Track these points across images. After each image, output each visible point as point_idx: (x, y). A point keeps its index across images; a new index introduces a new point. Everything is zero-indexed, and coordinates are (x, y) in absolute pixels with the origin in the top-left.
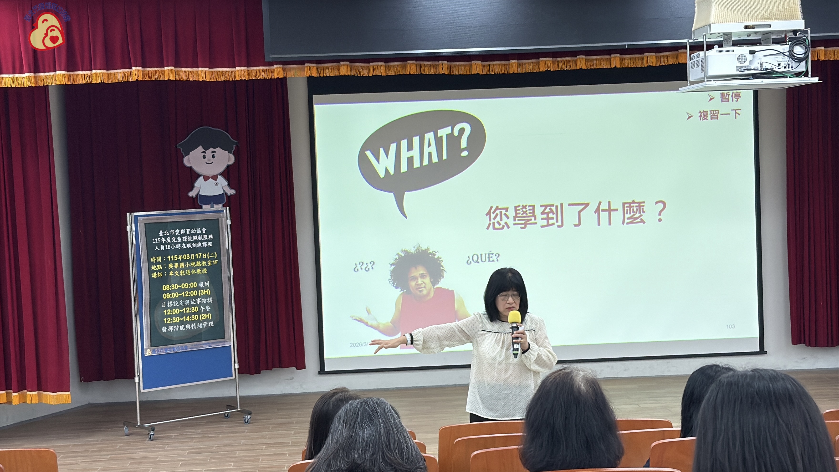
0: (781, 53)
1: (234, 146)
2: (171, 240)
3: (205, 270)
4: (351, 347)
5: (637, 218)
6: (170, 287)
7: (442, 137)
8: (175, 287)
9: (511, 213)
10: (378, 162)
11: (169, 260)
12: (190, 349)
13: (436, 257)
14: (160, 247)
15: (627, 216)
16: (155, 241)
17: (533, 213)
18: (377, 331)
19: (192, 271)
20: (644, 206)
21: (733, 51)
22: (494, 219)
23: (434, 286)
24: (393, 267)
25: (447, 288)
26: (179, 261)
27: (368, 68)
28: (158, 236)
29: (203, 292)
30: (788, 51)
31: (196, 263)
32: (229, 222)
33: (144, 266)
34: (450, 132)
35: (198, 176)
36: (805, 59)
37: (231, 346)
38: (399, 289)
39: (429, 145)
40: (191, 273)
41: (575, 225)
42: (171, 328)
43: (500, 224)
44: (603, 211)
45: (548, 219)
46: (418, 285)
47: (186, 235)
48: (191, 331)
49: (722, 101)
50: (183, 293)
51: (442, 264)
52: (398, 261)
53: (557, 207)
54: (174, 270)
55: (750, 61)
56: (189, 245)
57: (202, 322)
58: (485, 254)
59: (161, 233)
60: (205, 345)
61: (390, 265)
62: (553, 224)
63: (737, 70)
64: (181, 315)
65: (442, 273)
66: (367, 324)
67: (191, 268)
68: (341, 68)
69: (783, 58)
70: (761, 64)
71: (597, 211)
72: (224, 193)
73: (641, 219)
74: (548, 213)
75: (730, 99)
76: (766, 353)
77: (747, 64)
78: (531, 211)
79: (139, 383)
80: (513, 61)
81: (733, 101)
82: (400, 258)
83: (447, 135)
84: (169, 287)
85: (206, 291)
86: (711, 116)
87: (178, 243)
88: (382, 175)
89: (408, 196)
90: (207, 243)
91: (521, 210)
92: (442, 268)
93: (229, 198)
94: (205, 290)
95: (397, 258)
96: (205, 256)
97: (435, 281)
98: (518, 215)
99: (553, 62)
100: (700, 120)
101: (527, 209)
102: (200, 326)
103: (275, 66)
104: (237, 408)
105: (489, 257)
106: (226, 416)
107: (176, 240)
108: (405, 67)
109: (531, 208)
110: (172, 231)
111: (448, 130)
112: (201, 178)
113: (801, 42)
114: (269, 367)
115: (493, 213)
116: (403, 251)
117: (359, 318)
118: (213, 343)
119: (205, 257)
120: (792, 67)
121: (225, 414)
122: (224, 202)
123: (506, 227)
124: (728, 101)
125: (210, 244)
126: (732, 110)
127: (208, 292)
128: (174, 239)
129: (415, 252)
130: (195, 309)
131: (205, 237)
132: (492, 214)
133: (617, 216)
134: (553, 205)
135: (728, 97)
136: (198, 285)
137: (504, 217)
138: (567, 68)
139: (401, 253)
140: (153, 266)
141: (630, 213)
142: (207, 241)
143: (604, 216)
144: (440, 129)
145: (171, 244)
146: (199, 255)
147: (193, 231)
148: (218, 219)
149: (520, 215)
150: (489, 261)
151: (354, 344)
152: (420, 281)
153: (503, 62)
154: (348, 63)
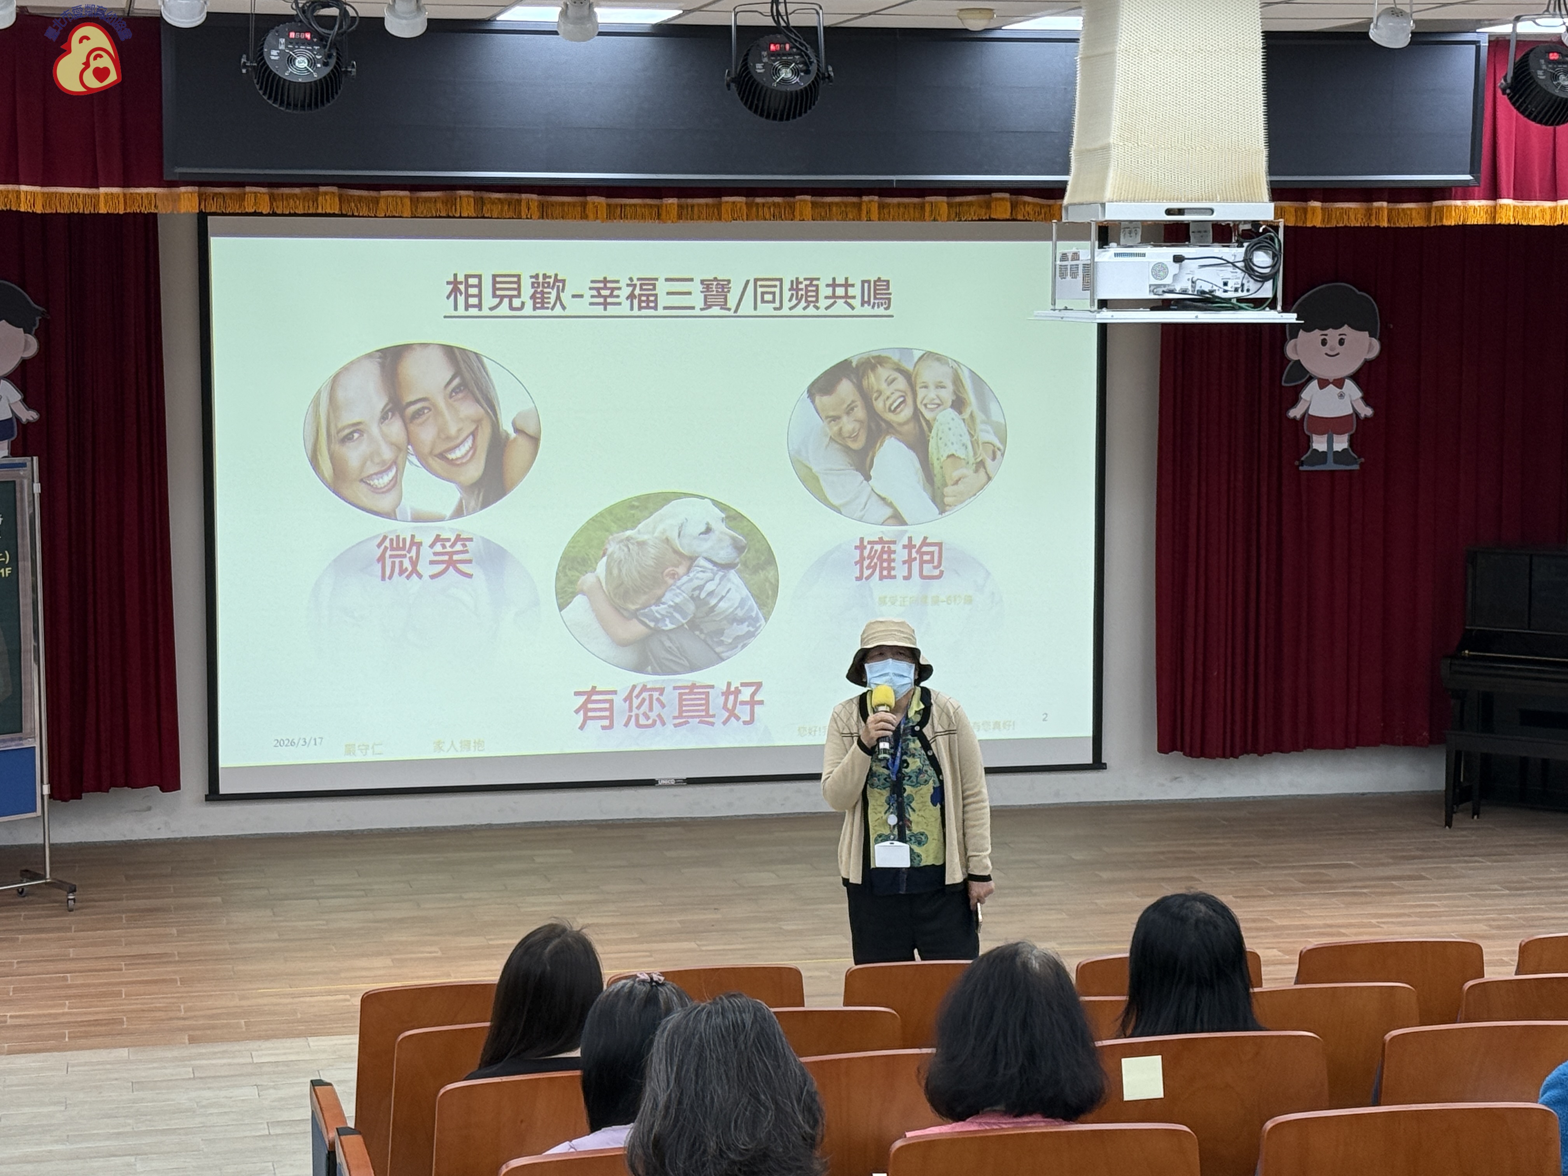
0: (1228, 262)
1: (38, 319)
4: (275, 746)
21: (1144, 255)
27: (374, 200)
30: (1242, 259)
32: (37, 488)
36: (1273, 277)
37: (34, 748)
55: (1175, 275)
63: (1150, 291)
68: (318, 197)
69: (1232, 272)
70: (1193, 282)
72: (14, 418)
76: (1104, 767)
77: (1168, 280)
80: (670, 200)
93: (25, 428)
103: (183, 189)
104: (44, 877)
106: (22, 893)
108: (449, 202)
113: (1266, 244)
114: (101, 786)
120: (1248, 290)
121: (19, 889)
122: (12, 436)
138: (774, 217)
148: (14, 482)
151: (281, 742)
154: (334, 189)
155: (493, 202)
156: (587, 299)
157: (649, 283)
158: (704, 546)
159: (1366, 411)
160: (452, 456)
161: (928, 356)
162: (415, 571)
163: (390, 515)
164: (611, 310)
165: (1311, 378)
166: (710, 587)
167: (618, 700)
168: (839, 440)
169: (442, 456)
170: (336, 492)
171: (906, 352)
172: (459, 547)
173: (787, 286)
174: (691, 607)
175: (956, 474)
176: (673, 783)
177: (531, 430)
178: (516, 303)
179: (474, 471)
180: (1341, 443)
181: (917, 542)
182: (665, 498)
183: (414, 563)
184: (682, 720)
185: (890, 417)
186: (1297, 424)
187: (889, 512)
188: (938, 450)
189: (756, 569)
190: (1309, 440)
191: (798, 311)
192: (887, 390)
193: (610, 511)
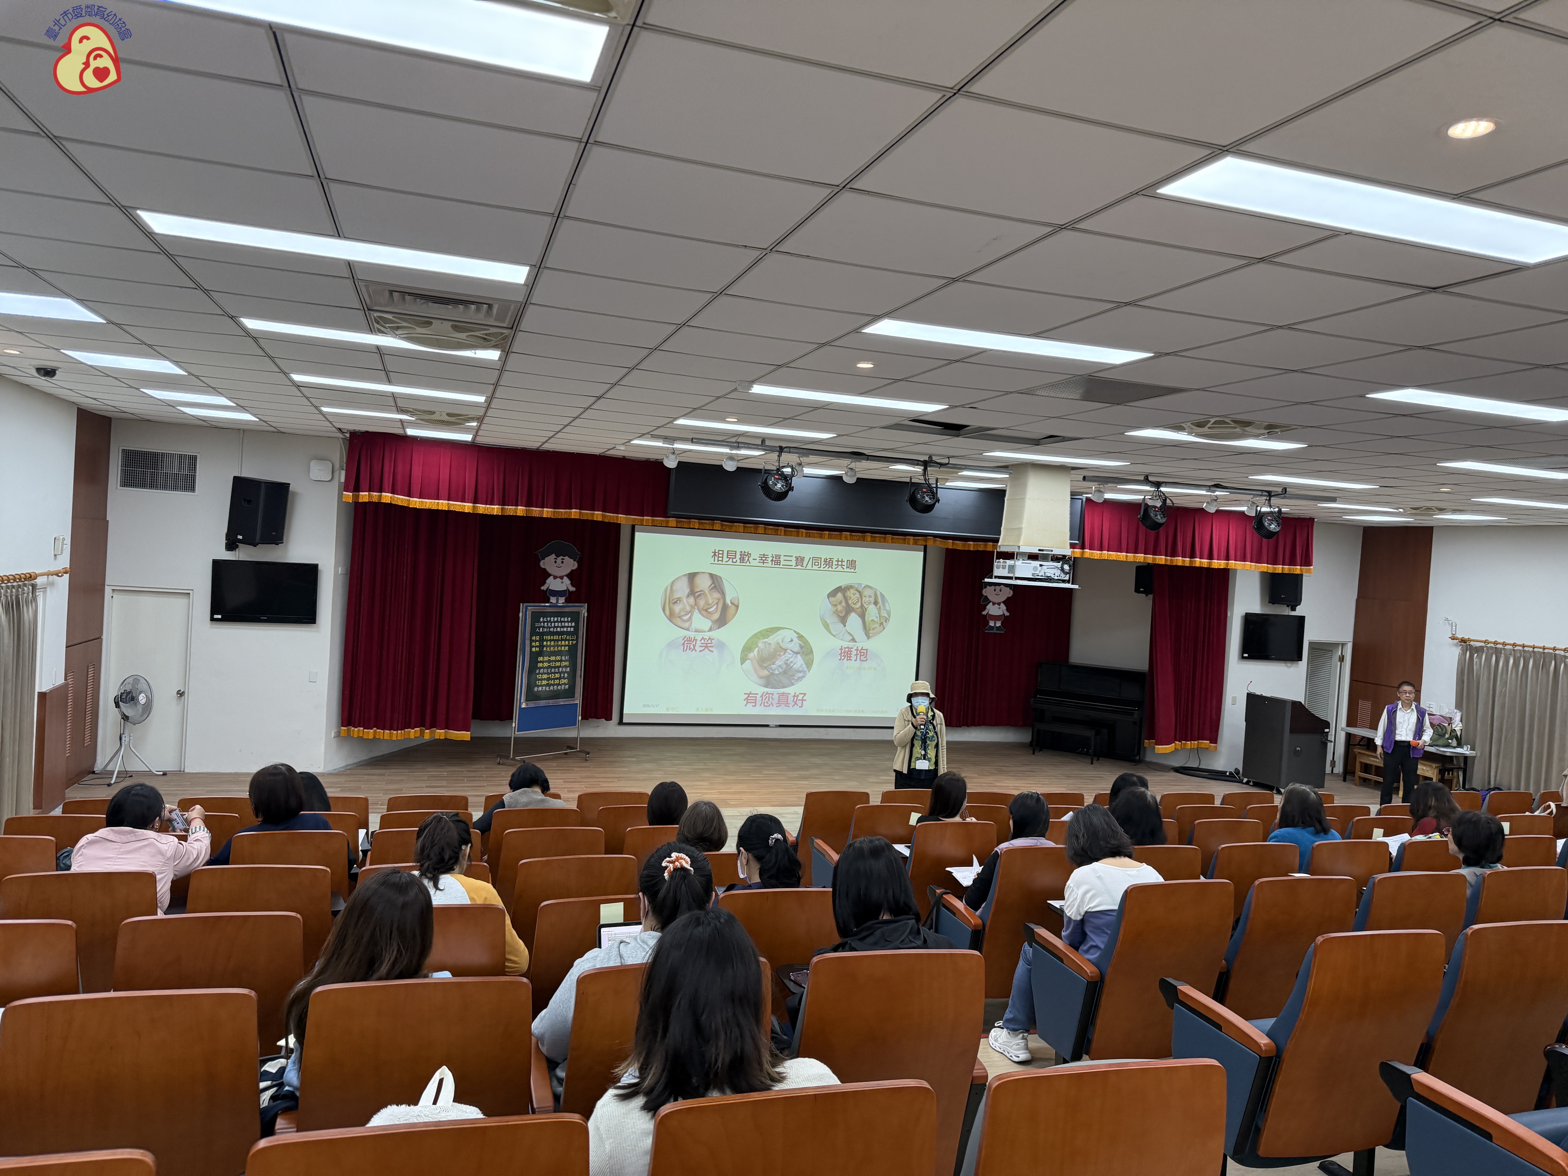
0: (1056, 567)
1: (579, 556)
2: (547, 625)
3: (567, 648)
6: (543, 658)
8: (546, 658)
11: (545, 639)
12: (552, 704)
14: (539, 630)
16: (536, 625)
19: (558, 648)
21: (1029, 563)
26: (551, 640)
28: (538, 621)
29: (564, 664)
30: (1059, 566)
31: (561, 643)
32: (586, 614)
33: (528, 642)
36: (1069, 573)
37: (578, 703)
42: (540, 689)
47: (557, 621)
48: (554, 691)
50: (551, 663)
54: (547, 646)
55: (1039, 571)
56: (559, 629)
57: (561, 685)
59: (541, 619)
60: (562, 702)
63: (1030, 575)
64: (548, 679)
67: (558, 646)
69: (1057, 571)
70: (1045, 573)
72: (567, 589)
77: (1037, 572)
79: (515, 727)
87: (551, 627)
90: (570, 629)
96: (568, 638)
102: (559, 687)
104: (577, 749)
107: (551, 625)
110: (548, 618)
112: (552, 577)
113: (1067, 562)
118: (568, 701)
120: (1061, 577)
122: (567, 596)
125: (572, 629)
127: (567, 663)
128: (549, 624)
130: (557, 676)
131: (570, 624)
136: (561, 658)
140: (534, 643)
142: (571, 627)
145: (547, 628)
146: (564, 637)
147: (562, 619)
148: (579, 612)
151: (645, 705)
156: (758, 561)
157: (779, 556)
158: (790, 646)
159: (1007, 614)
160: (709, 610)
161: (867, 586)
162: (694, 649)
163: (688, 629)
164: (765, 565)
165: (990, 602)
166: (791, 660)
167: (758, 697)
168: (836, 612)
169: (706, 610)
170: (670, 620)
171: (860, 584)
172: (709, 642)
173: (823, 560)
174: (784, 666)
175: (874, 626)
176: (774, 726)
177: (736, 603)
178: (734, 560)
179: (716, 616)
180: (999, 624)
181: (860, 649)
182: (778, 629)
183: (694, 646)
184: (779, 704)
185: (853, 606)
186: (985, 616)
187: (851, 638)
188: (868, 618)
189: (807, 655)
190: (988, 623)
191: (826, 569)
192: (853, 597)
193: (760, 632)
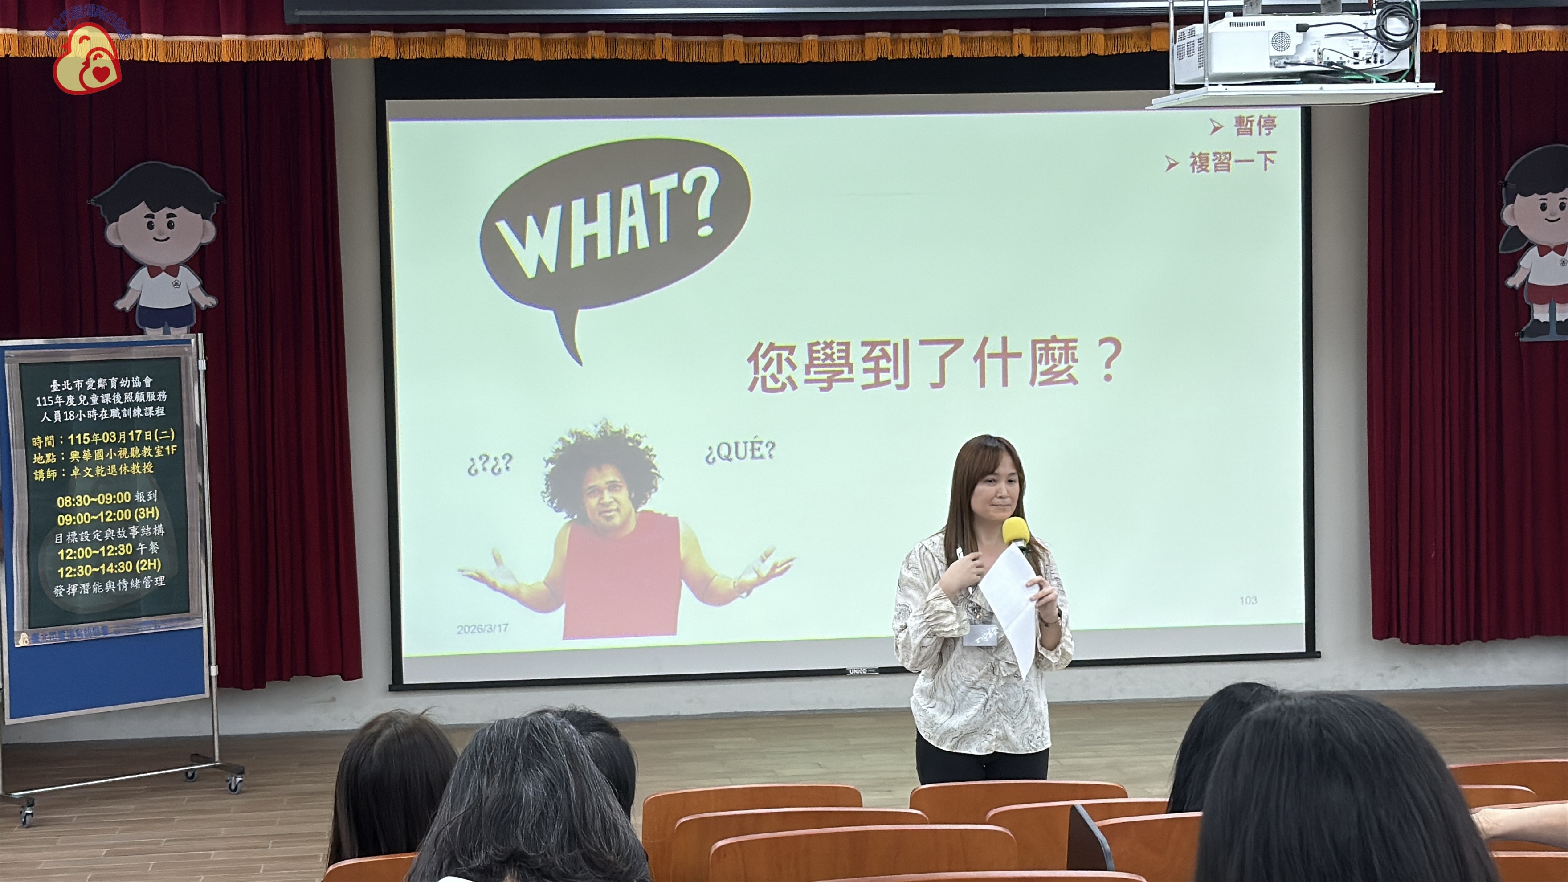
0: (1360, 30)
1: (216, 204)
2: (76, 401)
3: (148, 467)
4: (459, 633)
5: (1061, 373)
6: (74, 500)
7: (658, 195)
8: (83, 500)
9: (801, 357)
10: (524, 245)
11: (72, 443)
12: (115, 632)
13: (642, 447)
14: (51, 416)
15: (1041, 367)
16: (42, 402)
17: (847, 358)
18: (515, 602)
19: (121, 468)
20: (1074, 348)
21: (1263, 24)
22: (765, 369)
23: (636, 508)
24: (551, 466)
25: (663, 513)
26: (92, 447)
27: (505, 44)
28: (49, 393)
29: (144, 513)
30: (1374, 27)
31: (129, 451)
32: (202, 365)
33: (18, 455)
34: (675, 184)
35: (138, 266)
36: (1409, 43)
37: (202, 628)
38: (564, 514)
39: (632, 212)
40: (118, 472)
41: (934, 386)
42: (73, 589)
43: (776, 381)
44: (991, 356)
45: (877, 371)
46: (604, 505)
47: (108, 389)
48: (118, 595)
49: (1238, 135)
50: (101, 514)
51: (654, 462)
52: (561, 453)
53: (896, 346)
54: (82, 464)
55: (1298, 46)
56: (115, 413)
57: (141, 576)
58: (745, 443)
59: (55, 386)
60: (146, 626)
61: (545, 463)
62: (888, 382)
63: (1271, 64)
64: (96, 560)
65: (654, 482)
66: (493, 587)
67: (118, 462)
68: (447, 42)
69: (1363, 42)
70: (1320, 53)
71: (980, 356)
72: (193, 305)
73: (1070, 375)
74: (877, 360)
75: (1255, 128)
76: (1318, 655)
77: (1291, 51)
78: (843, 354)
80: (810, 37)
81: (1260, 134)
82: (567, 446)
83: (669, 191)
84: (72, 501)
85: (150, 510)
86: (1216, 164)
87: (90, 408)
88: (531, 272)
89: (585, 318)
90: (154, 409)
91: (822, 352)
92: (653, 470)
94: (147, 509)
95: (561, 448)
96: (148, 437)
97: (638, 498)
98: (815, 362)
99: (891, 40)
100: (1194, 171)
101: (835, 350)
102: (136, 584)
103: (307, 35)
104: (213, 761)
105: (753, 450)
106: (190, 777)
107: (88, 400)
108: (582, 44)
109: (843, 347)
110: (78, 381)
111: (671, 180)
112: (144, 271)
113: (1402, 10)
114: (283, 674)
115: (764, 356)
116: (572, 434)
117: (477, 573)
118: (163, 622)
119: (150, 439)
120: (1382, 61)
121: (186, 772)
122: (191, 322)
123: (789, 386)
124: (1251, 134)
125: (160, 411)
126: (1258, 153)
127: (155, 512)
128: (82, 399)
129: (599, 436)
130: (125, 549)
131: (151, 396)
132: (760, 359)
133: (1020, 369)
134: (888, 343)
135: (1251, 125)
136: (133, 498)
137: (785, 365)
138: (921, 53)
139: (568, 439)
140: (37, 456)
141: (1047, 363)
142: (155, 404)
143: (994, 366)
144: (654, 177)
145: (76, 410)
146: (135, 435)
147: (123, 383)
148: (179, 359)
149: (820, 362)
150: (753, 457)
151: (467, 628)
152: (607, 497)
153: (789, 39)
154: (462, 32)
155: (627, 42)
165: (1530, 245)
176: (865, 673)
180: (1564, 313)
186: (1517, 292)
190: (1529, 310)
